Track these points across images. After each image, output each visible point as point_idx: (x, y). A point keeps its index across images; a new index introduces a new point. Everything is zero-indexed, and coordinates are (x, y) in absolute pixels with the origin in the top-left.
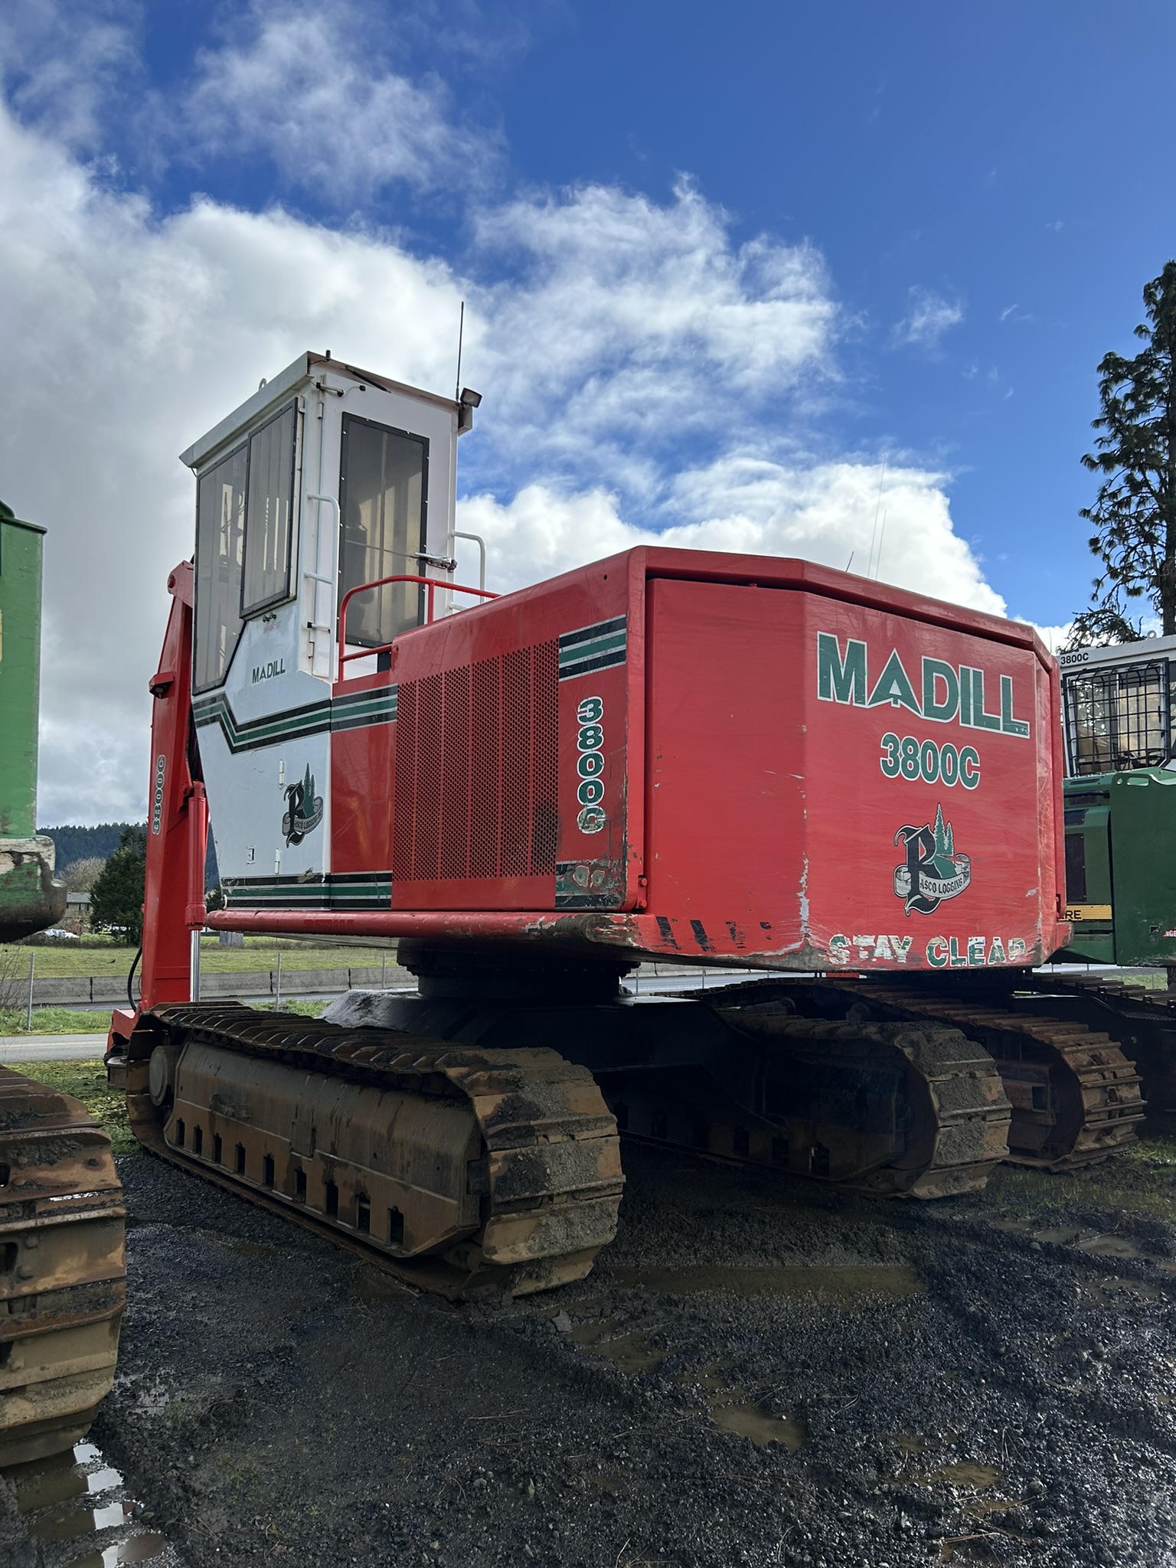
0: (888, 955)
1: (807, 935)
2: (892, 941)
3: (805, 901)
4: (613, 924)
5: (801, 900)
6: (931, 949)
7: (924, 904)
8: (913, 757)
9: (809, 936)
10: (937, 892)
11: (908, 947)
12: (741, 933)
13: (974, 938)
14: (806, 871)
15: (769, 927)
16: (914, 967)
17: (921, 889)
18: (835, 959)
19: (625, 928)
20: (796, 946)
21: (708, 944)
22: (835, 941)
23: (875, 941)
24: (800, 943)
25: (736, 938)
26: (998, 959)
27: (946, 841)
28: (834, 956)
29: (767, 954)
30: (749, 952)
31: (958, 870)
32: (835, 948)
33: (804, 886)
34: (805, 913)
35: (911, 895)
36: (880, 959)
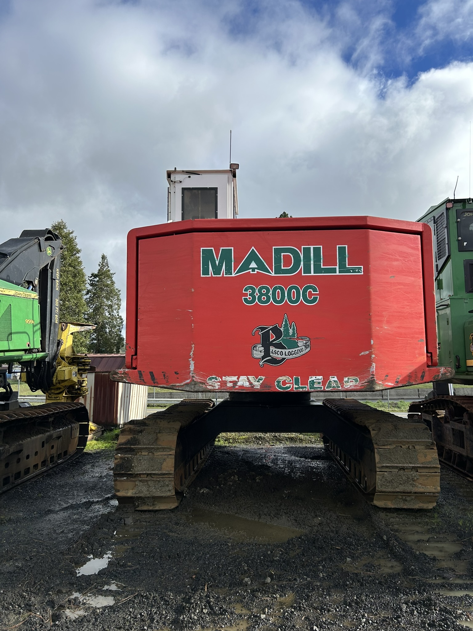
0: (247, 384)
1: (193, 377)
2: (250, 379)
3: (192, 363)
4: (119, 374)
5: (190, 362)
6: (279, 382)
7: (274, 361)
8: (267, 294)
9: (194, 377)
10: (284, 355)
11: (261, 382)
12: (167, 376)
13: (314, 377)
14: (193, 350)
15: (178, 374)
16: (267, 390)
17: (271, 354)
18: (211, 386)
19: (123, 375)
20: (188, 381)
21: (155, 381)
22: (210, 379)
23: (238, 379)
24: (190, 380)
25: (166, 378)
26: (334, 387)
27: (291, 331)
28: (210, 385)
29: (177, 385)
30: (170, 384)
31: (300, 344)
32: (210, 382)
33: (192, 356)
34: (192, 367)
35: (263, 358)
36: (242, 387)
